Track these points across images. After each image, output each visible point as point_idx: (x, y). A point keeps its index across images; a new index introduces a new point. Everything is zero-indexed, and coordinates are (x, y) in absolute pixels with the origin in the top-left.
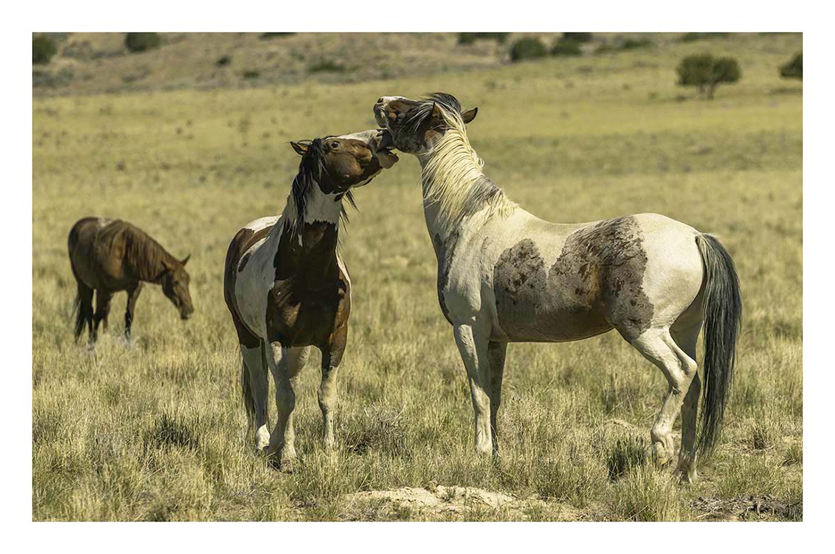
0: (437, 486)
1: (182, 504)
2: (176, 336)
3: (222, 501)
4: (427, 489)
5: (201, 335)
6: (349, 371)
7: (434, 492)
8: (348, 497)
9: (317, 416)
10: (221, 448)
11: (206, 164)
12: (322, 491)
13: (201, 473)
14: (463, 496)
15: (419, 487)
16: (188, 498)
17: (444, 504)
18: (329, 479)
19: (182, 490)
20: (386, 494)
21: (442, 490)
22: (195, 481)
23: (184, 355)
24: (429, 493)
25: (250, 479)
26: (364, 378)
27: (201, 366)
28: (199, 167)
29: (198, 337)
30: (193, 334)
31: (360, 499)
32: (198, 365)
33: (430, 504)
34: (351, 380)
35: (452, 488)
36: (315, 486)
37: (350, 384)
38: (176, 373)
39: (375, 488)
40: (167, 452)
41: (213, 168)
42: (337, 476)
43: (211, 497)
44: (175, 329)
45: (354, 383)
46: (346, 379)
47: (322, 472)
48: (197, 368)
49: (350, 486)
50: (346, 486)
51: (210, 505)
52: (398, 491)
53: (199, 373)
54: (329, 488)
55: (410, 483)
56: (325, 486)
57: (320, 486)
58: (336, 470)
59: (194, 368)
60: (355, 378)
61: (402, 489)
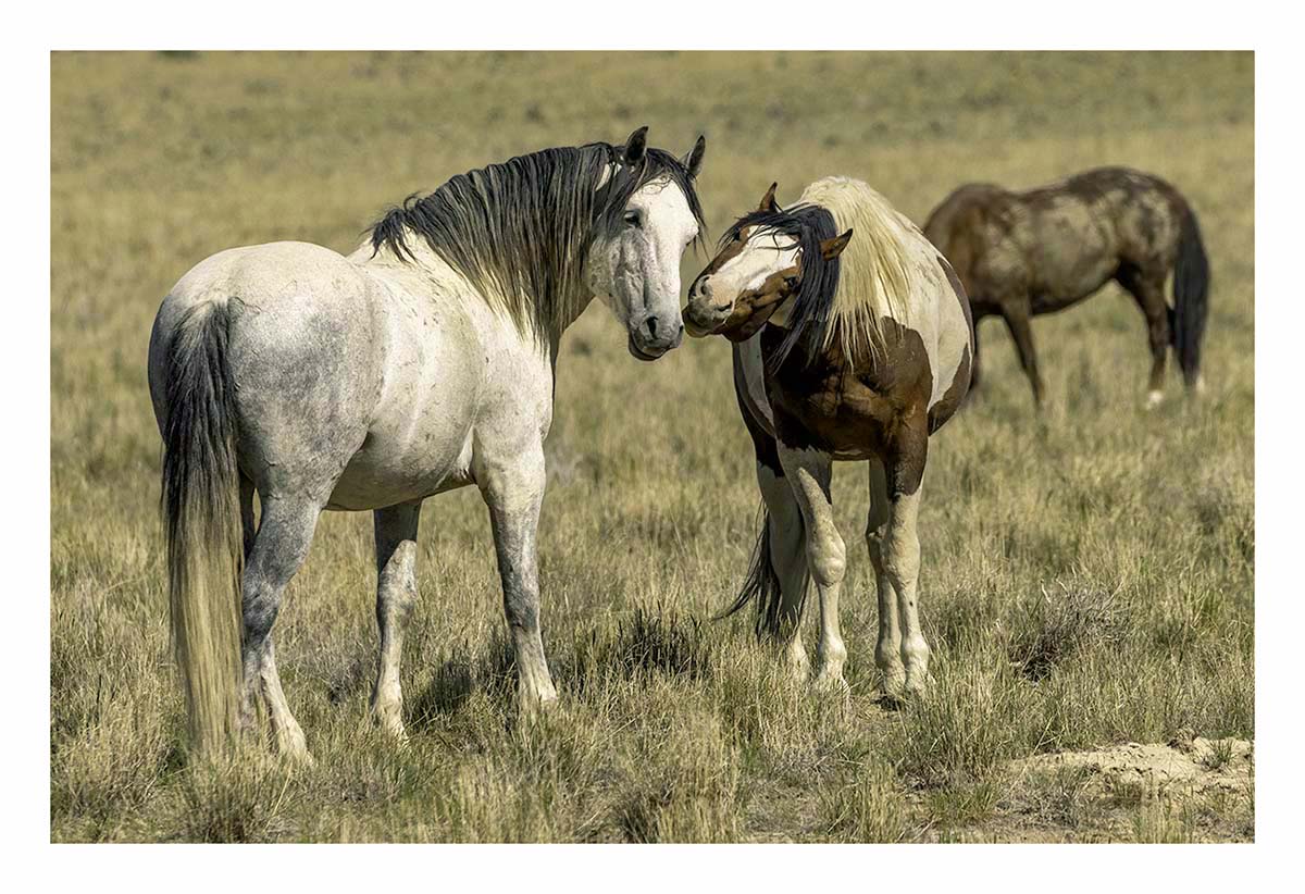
0: (1193, 739)
1: (680, 789)
2: (656, 452)
3: (760, 782)
4: (1173, 744)
5: (705, 451)
6: (1009, 511)
7: (1187, 750)
8: (1014, 766)
9: (946, 604)
10: (755, 675)
11: (705, 103)
12: (961, 756)
13: (715, 724)
14: (1246, 757)
15: (1157, 742)
16: (690, 776)
17: (1209, 775)
18: (975, 731)
19: (678, 761)
20: (1091, 758)
21: (1203, 747)
22: (705, 741)
23: (673, 490)
24: (1177, 753)
25: (814, 736)
26: (1038, 526)
27: (707, 510)
28: (692, 110)
29: (700, 452)
30: (689, 447)
31: (1039, 768)
32: (702, 508)
33: (1181, 776)
34: (1012, 532)
35: (1224, 742)
36: (946, 746)
37: (1011, 539)
38: (657, 527)
39: (1069, 746)
40: (645, 687)
41: (719, 110)
42: (991, 724)
43: (736, 774)
44: (653, 439)
45: (1018, 536)
46: (1002, 529)
47: (959, 718)
48: (699, 515)
49: (1018, 744)
50: (1009, 745)
51: (734, 789)
52: (1115, 751)
53: (704, 524)
54: (976, 750)
55: (1139, 735)
56: (967, 746)
57: (958, 747)
58: (989, 711)
59: (694, 516)
60: (1020, 527)
61: (1123, 748)
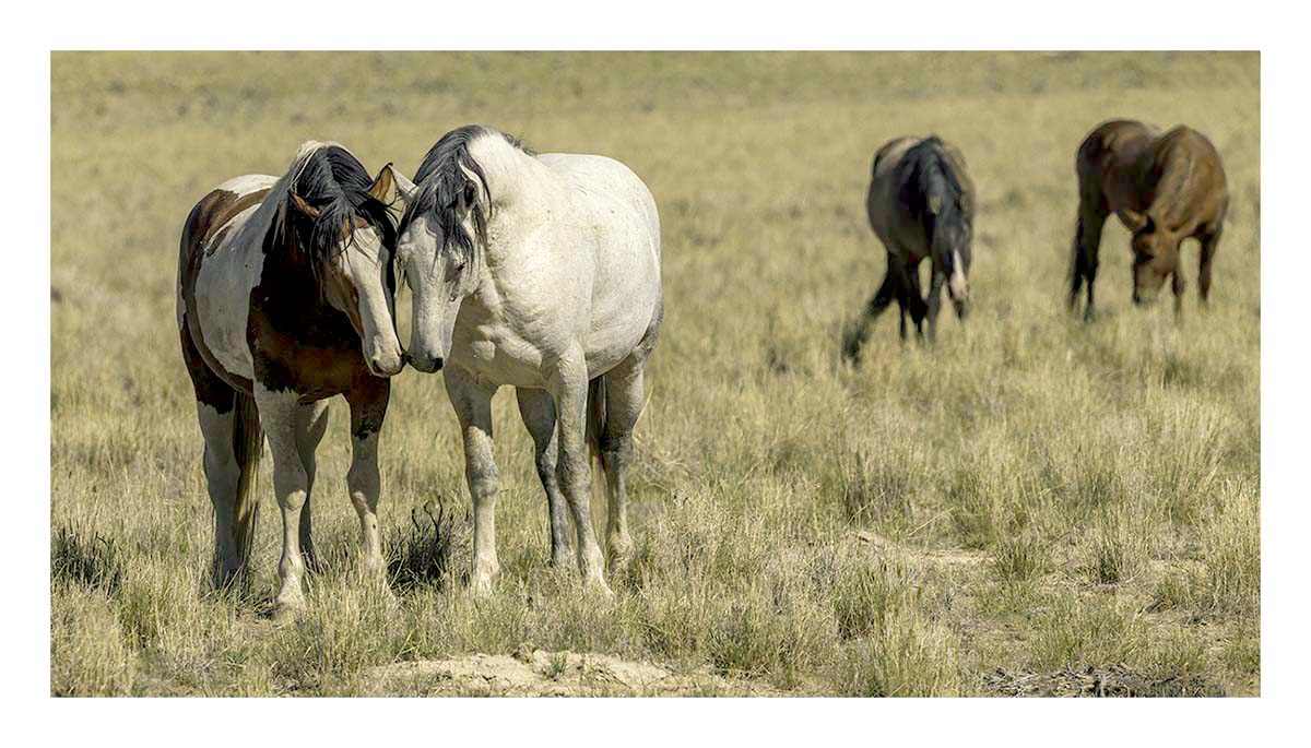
0: (534, 651)
1: (82, 686)
2: (107, 388)
3: (155, 680)
4: (515, 656)
5: (151, 389)
6: (401, 448)
7: (528, 661)
8: (376, 672)
9: (334, 529)
10: (159, 586)
11: (188, 83)
12: (330, 662)
13: (116, 630)
14: (579, 668)
15: (503, 653)
16: (92, 674)
17: (546, 683)
18: (343, 640)
19: (81, 661)
20: (444, 666)
21: (541, 658)
22: (105, 643)
23: (112, 423)
24: (519, 663)
25: (204, 641)
26: (426, 461)
27: (141, 440)
28: (175, 89)
29: (146, 389)
30: (137, 384)
31: (398, 674)
32: (137, 439)
33: (521, 684)
34: (404, 465)
35: (560, 654)
36: (319, 652)
37: (403, 473)
38: (97, 453)
39: (426, 656)
40: (62, 595)
41: (202, 89)
42: (357, 634)
43: (132, 673)
44: (104, 377)
45: (409, 470)
46: (395, 463)
47: (330, 628)
48: (134, 445)
49: (381, 653)
50: (373, 653)
51: (130, 686)
52: (465, 660)
53: (139, 453)
54: (344, 657)
55: (488, 647)
56: (336, 654)
57: (328, 654)
58: (356, 623)
59: (130, 445)
60: (411, 462)
61: (473, 658)
